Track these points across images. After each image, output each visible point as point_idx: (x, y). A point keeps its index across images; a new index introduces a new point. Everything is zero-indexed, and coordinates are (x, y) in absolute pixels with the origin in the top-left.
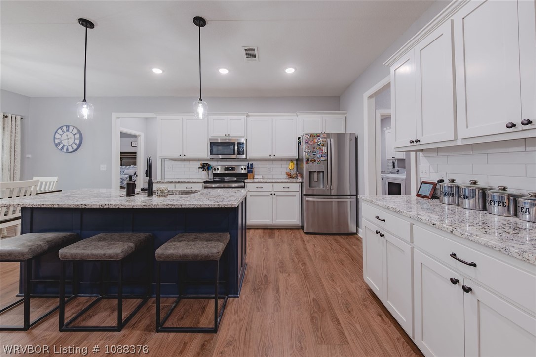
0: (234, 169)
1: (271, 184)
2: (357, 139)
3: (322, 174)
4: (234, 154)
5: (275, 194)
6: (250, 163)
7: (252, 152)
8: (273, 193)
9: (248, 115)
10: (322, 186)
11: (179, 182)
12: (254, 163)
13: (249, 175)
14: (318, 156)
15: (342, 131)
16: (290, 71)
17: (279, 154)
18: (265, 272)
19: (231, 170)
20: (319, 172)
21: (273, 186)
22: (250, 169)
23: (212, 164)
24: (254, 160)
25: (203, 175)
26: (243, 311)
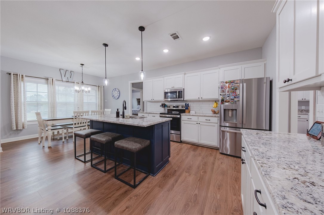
0: (178, 107)
1: (197, 117)
2: (271, 82)
3: (235, 111)
4: (176, 98)
5: (199, 124)
6: (187, 103)
7: (188, 96)
8: (198, 123)
9: (185, 74)
10: (235, 121)
11: (150, 113)
12: (189, 103)
13: (186, 110)
14: (232, 97)
15: (261, 76)
16: (206, 39)
17: (205, 97)
18: (177, 169)
19: (176, 107)
20: (232, 110)
21: (198, 118)
22: (187, 107)
23: (167, 104)
24: (191, 101)
25: (162, 110)
26: (152, 184)
